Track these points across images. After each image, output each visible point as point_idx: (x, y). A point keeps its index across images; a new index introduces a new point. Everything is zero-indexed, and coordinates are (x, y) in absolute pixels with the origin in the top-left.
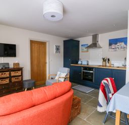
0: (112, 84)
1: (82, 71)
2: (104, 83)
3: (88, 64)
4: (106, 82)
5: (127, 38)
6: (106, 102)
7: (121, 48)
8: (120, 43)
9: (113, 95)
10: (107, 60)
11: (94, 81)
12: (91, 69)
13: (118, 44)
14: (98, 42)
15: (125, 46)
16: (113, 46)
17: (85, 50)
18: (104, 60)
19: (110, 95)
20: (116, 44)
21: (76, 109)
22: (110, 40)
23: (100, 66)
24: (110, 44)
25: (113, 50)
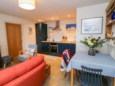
0: (69, 53)
1: (50, 46)
2: (64, 53)
3: (53, 41)
4: (65, 52)
5: (76, 24)
6: (65, 64)
7: (73, 30)
8: (72, 27)
9: (69, 60)
10: (65, 38)
11: (57, 52)
12: (55, 44)
13: (71, 28)
14: (59, 26)
15: (75, 29)
16: (69, 29)
17: (52, 31)
18: (63, 38)
19: (68, 61)
20: (70, 28)
21: (48, 72)
22: (66, 25)
23: (61, 42)
24: (67, 28)
25: (69, 31)
